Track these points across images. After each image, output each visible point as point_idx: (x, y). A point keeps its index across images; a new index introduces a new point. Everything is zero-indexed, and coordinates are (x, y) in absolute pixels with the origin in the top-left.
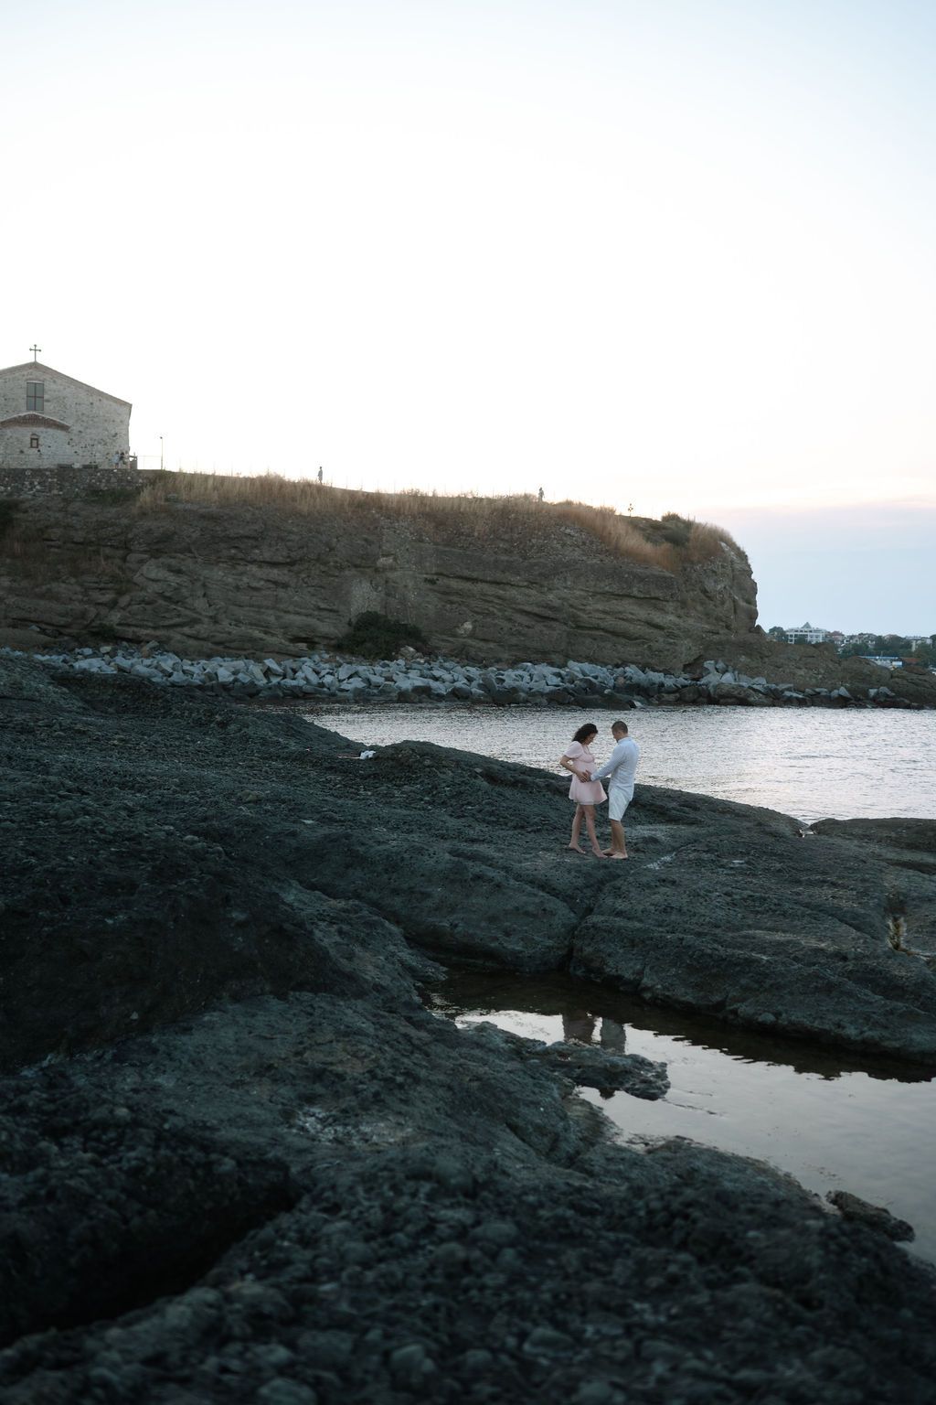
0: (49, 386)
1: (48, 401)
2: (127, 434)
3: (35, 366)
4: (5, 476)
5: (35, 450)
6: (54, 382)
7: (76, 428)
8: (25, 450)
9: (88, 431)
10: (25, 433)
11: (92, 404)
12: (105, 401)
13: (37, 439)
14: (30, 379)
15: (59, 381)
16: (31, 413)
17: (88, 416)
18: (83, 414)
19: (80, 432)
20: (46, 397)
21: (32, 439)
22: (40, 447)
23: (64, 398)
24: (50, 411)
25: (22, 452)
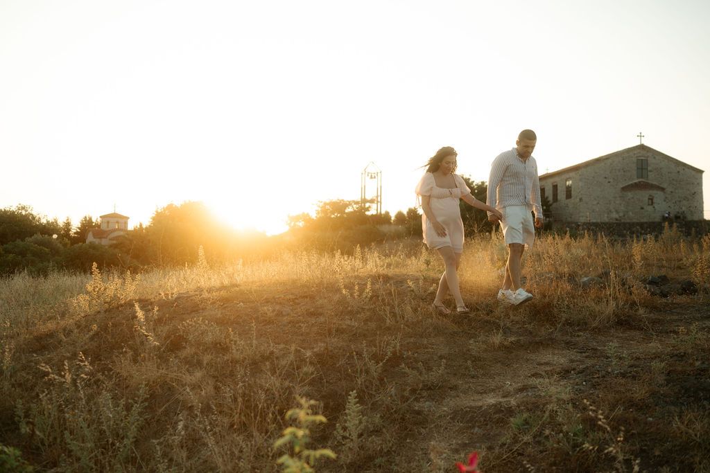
0: (651, 160)
1: (651, 171)
2: (701, 193)
3: (642, 147)
4: (647, 228)
5: (651, 207)
6: (654, 158)
7: (669, 190)
8: (645, 207)
9: (677, 191)
10: (644, 195)
11: (679, 172)
12: (686, 170)
13: (652, 199)
14: (640, 156)
15: (657, 157)
16: (640, 180)
17: (676, 181)
18: (673, 180)
19: (672, 192)
20: (649, 168)
21: (649, 199)
22: (655, 205)
23: (661, 169)
24: (652, 179)
25: (642, 208)
